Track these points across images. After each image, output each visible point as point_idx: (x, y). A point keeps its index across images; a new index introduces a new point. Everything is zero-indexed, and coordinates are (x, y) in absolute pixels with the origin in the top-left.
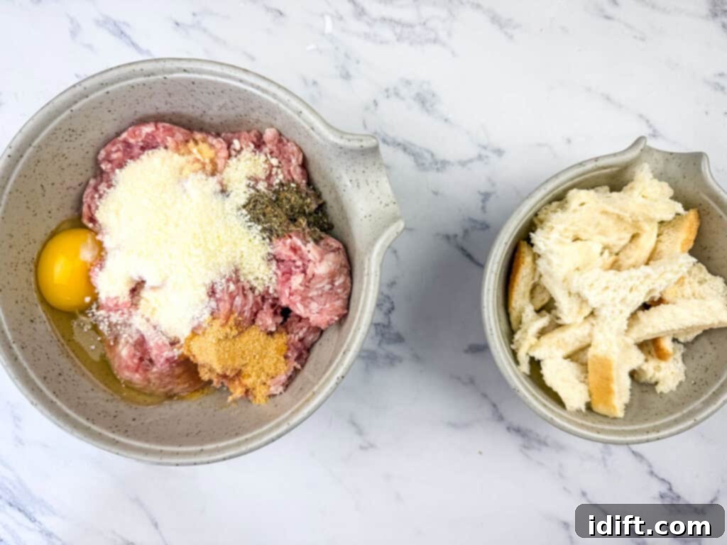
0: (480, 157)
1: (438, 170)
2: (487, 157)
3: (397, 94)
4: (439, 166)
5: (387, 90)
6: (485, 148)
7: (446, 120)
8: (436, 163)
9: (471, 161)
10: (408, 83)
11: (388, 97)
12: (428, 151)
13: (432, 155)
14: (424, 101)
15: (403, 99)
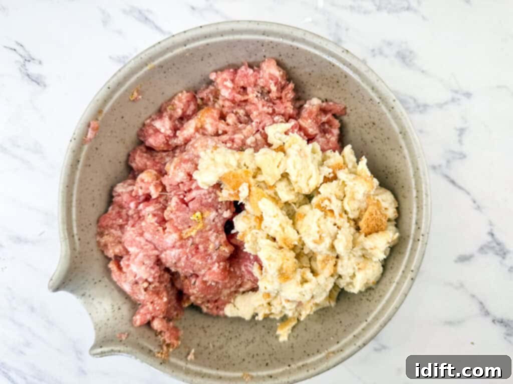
0: (453, 100)
1: (421, 112)
2: (459, 99)
3: (381, 53)
4: (421, 108)
5: (373, 50)
6: (456, 92)
7: (423, 72)
8: (418, 106)
9: (446, 103)
10: (390, 44)
11: (374, 56)
12: (411, 97)
13: (415, 100)
14: (405, 57)
15: (386, 57)
